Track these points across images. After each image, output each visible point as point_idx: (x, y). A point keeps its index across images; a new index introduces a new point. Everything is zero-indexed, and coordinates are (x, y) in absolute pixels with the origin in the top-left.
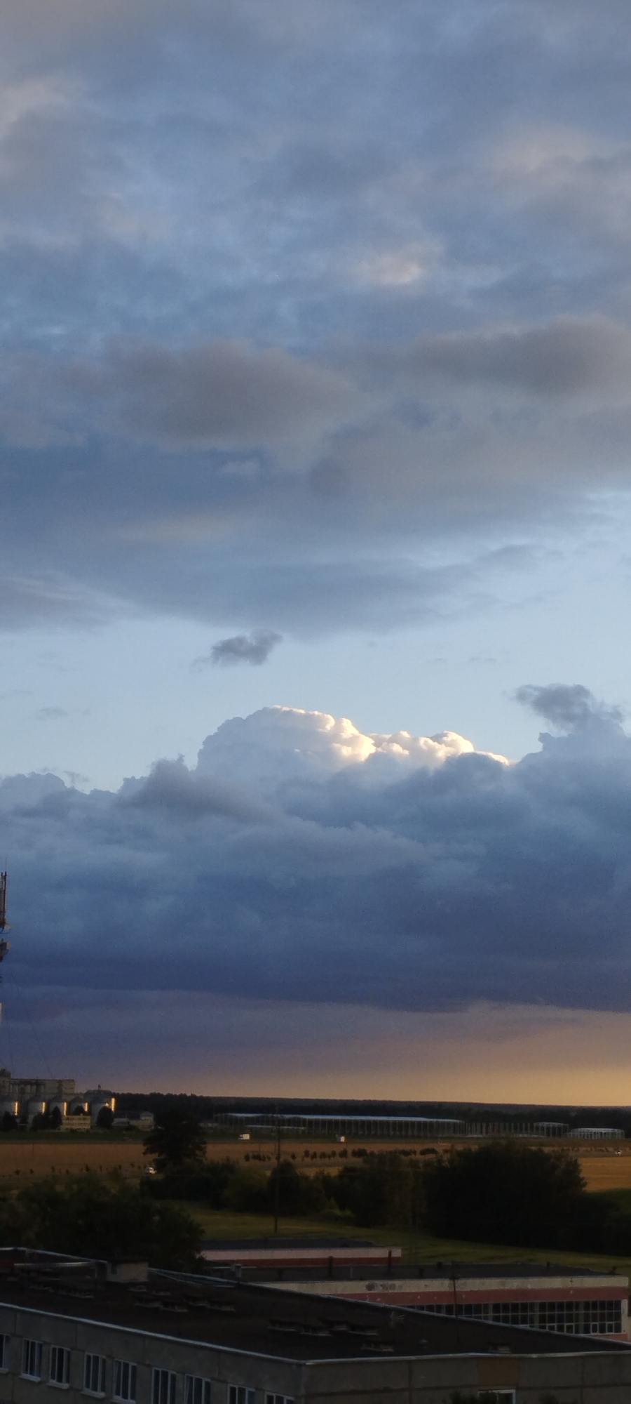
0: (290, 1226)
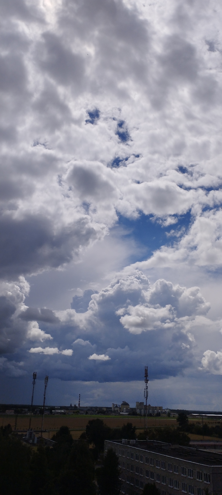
0: (206, 438)
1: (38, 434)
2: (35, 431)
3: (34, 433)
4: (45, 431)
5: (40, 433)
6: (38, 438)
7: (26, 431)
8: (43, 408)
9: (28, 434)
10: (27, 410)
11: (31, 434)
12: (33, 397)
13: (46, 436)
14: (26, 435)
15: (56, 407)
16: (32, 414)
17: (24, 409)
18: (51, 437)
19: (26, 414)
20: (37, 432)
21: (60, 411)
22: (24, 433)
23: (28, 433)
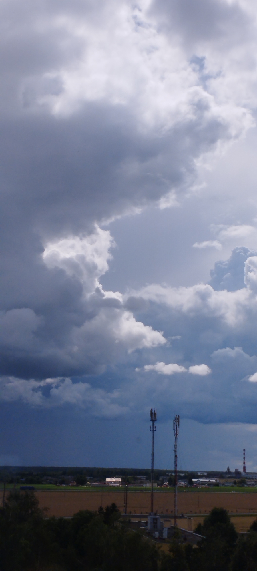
1: (170, 521)
2: (162, 517)
3: (162, 520)
4: (182, 517)
5: (173, 521)
6: (169, 529)
7: (146, 517)
8: (174, 474)
9: (149, 522)
10: (144, 478)
11: (155, 521)
12: (153, 455)
13: (183, 525)
14: (146, 523)
15: (199, 474)
16: (155, 485)
17: (138, 477)
18: (194, 527)
19: (144, 486)
20: (167, 518)
21: (207, 480)
22: (143, 520)
23: (149, 520)
